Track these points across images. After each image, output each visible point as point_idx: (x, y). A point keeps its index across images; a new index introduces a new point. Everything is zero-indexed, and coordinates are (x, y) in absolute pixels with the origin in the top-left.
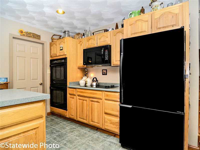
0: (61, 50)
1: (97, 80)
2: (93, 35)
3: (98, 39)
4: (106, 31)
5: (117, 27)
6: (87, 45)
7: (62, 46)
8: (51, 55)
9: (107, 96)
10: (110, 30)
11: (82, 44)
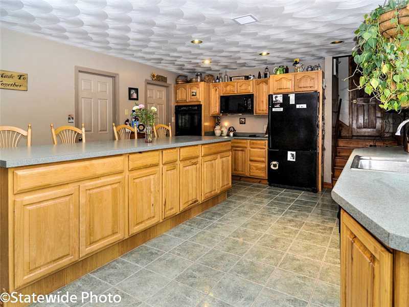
0: (193, 95)
1: (234, 130)
2: (231, 80)
3: (238, 87)
4: (247, 78)
5: (259, 77)
6: (224, 91)
7: (194, 91)
8: (177, 100)
9: (253, 144)
10: (252, 77)
11: (218, 90)
